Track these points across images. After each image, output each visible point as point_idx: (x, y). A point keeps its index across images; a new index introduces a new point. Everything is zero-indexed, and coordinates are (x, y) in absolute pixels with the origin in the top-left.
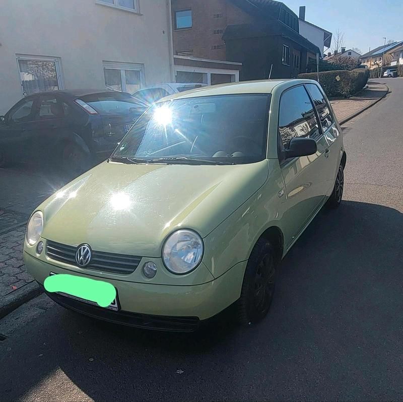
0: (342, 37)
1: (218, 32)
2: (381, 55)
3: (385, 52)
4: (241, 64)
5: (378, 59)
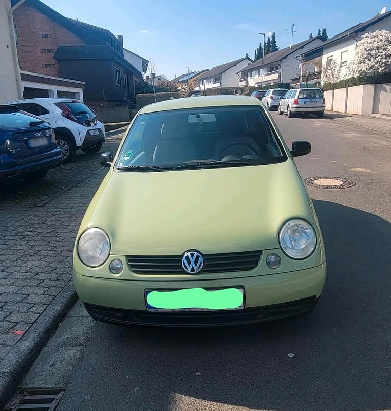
0: (154, 64)
1: (48, 51)
2: (186, 81)
3: (189, 79)
4: (84, 83)
5: (183, 84)
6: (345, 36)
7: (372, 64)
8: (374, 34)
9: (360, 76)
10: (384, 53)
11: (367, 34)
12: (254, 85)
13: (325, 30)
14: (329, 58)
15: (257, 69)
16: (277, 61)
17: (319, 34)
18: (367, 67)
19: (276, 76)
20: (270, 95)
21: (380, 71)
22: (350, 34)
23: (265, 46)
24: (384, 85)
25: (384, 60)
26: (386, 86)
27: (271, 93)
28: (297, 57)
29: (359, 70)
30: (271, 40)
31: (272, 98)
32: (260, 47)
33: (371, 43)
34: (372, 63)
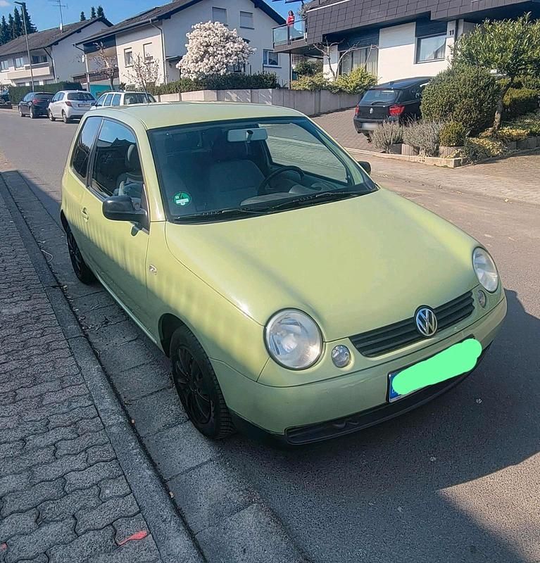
6: (146, 22)
7: (212, 64)
8: (206, 25)
9: (198, 78)
10: (223, 52)
11: (198, 25)
12: (10, 82)
13: (100, 10)
14: (127, 51)
15: (9, 58)
16: (44, 48)
17: (93, 13)
18: (207, 67)
19: (45, 71)
20: (65, 99)
21: (222, 73)
22: (152, 20)
23: (11, 22)
24: (229, 92)
25: (225, 61)
26: (230, 94)
27: (66, 96)
28: (77, 44)
29: (196, 71)
30: (20, 13)
31: (69, 104)
32: (4, 22)
33: (205, 37)
34: (211, 62)
